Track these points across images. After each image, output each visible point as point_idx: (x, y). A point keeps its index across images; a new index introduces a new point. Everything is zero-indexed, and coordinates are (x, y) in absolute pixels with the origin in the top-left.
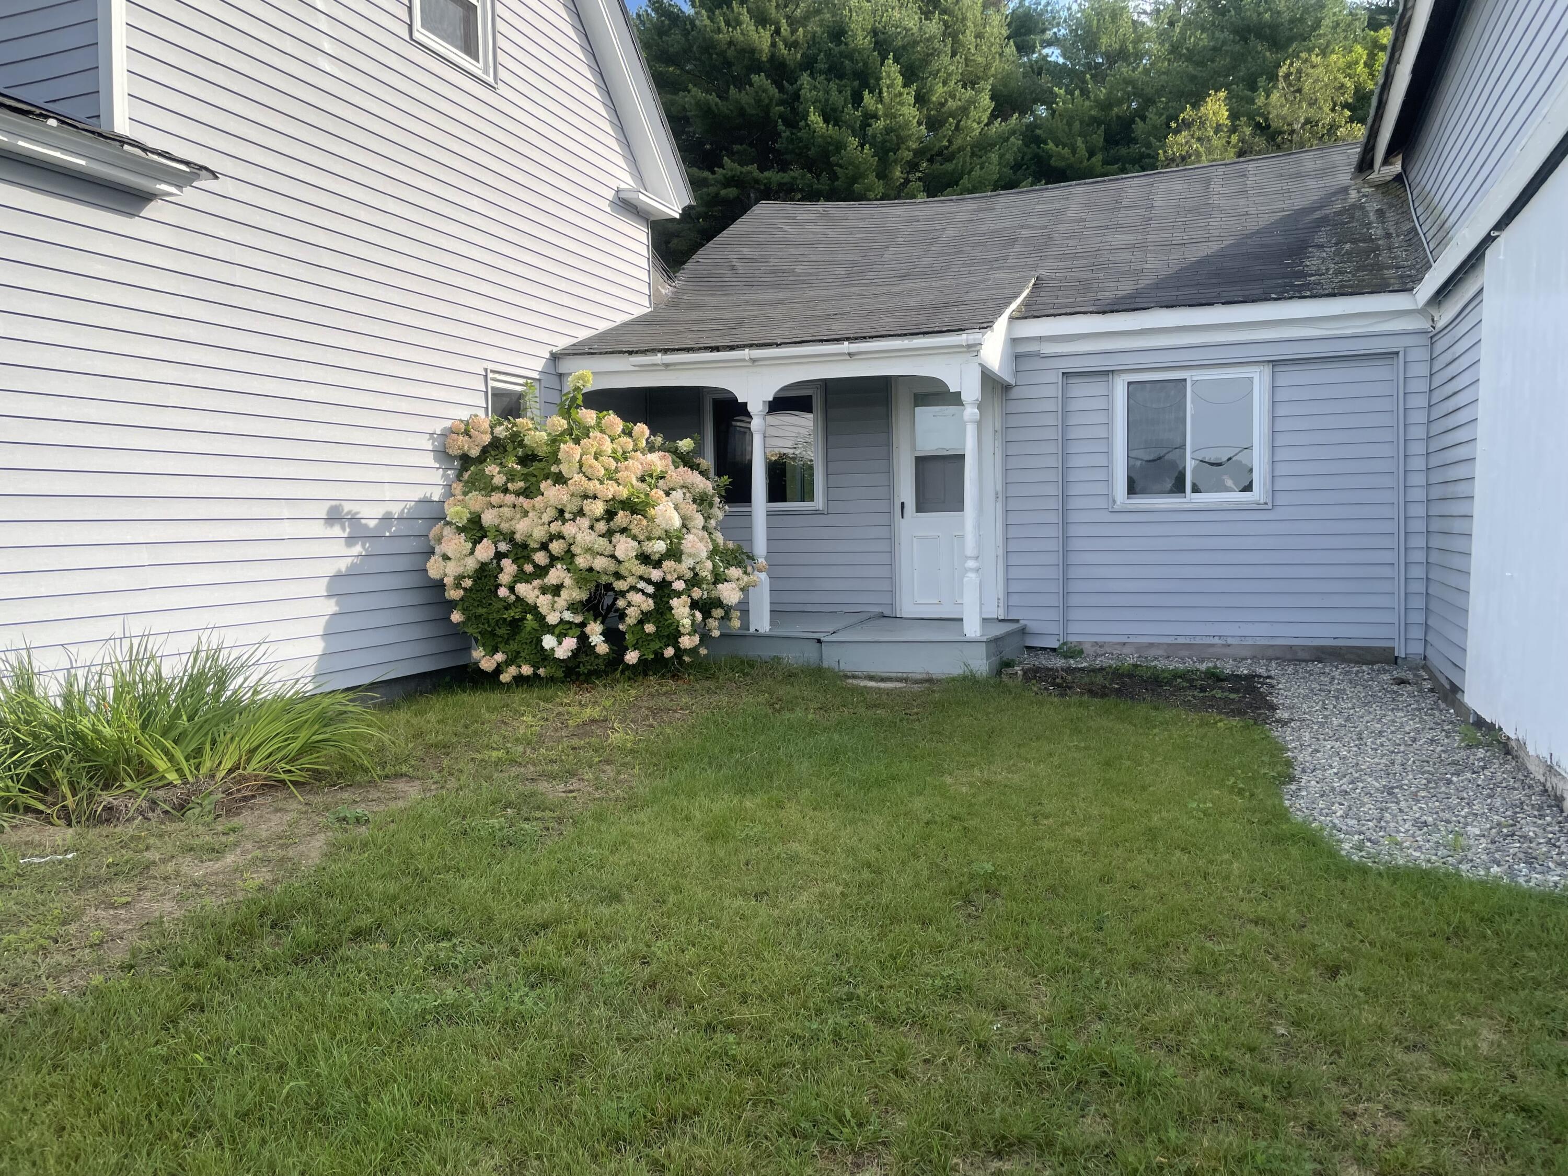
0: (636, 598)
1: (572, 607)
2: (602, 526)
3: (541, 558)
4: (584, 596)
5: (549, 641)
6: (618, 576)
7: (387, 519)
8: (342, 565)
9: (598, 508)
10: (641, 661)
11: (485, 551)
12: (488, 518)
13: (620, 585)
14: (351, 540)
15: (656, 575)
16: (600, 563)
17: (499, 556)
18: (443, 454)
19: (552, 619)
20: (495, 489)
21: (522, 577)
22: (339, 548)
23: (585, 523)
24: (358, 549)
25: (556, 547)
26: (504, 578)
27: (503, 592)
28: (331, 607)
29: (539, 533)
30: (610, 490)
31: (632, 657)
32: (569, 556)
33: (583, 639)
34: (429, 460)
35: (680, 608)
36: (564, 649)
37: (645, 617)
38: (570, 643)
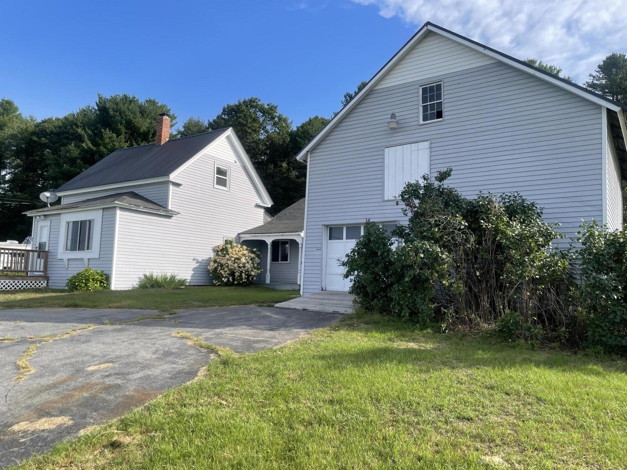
0: (237, 273)
1: (228, 274)
2: (233, 262)
3: (224, 267)
4: (230, 273)
5: (223, 279)
6: (235, 270)
7: (203, 260)
8: (195, 266)
9: (233, 259)
10: (237, 283)
11: (216, 265)
12: (218, 260)
13: (235, 271)
14: (197, 263)
15: (240, 270)
16: (232, 267)
17: (218, 266)
18: (214, 250)
19: (224, 276)
20: (220, 256)
21: (221, 269)
22: (195, 264)
23: (231, 261)
24: (198, 264)
25: (226, 265)
26: (219, 269)
27: (218, 271)
28: (193, 272)
29: (224, 263)
30: (236, 256)
31: (236, 282)
32: (228, 267)
33: (229, 279)
34: (212, 251)
35: (243, 275)
36: (225, 280)
37: (239, 276)
38: (226, 279)
